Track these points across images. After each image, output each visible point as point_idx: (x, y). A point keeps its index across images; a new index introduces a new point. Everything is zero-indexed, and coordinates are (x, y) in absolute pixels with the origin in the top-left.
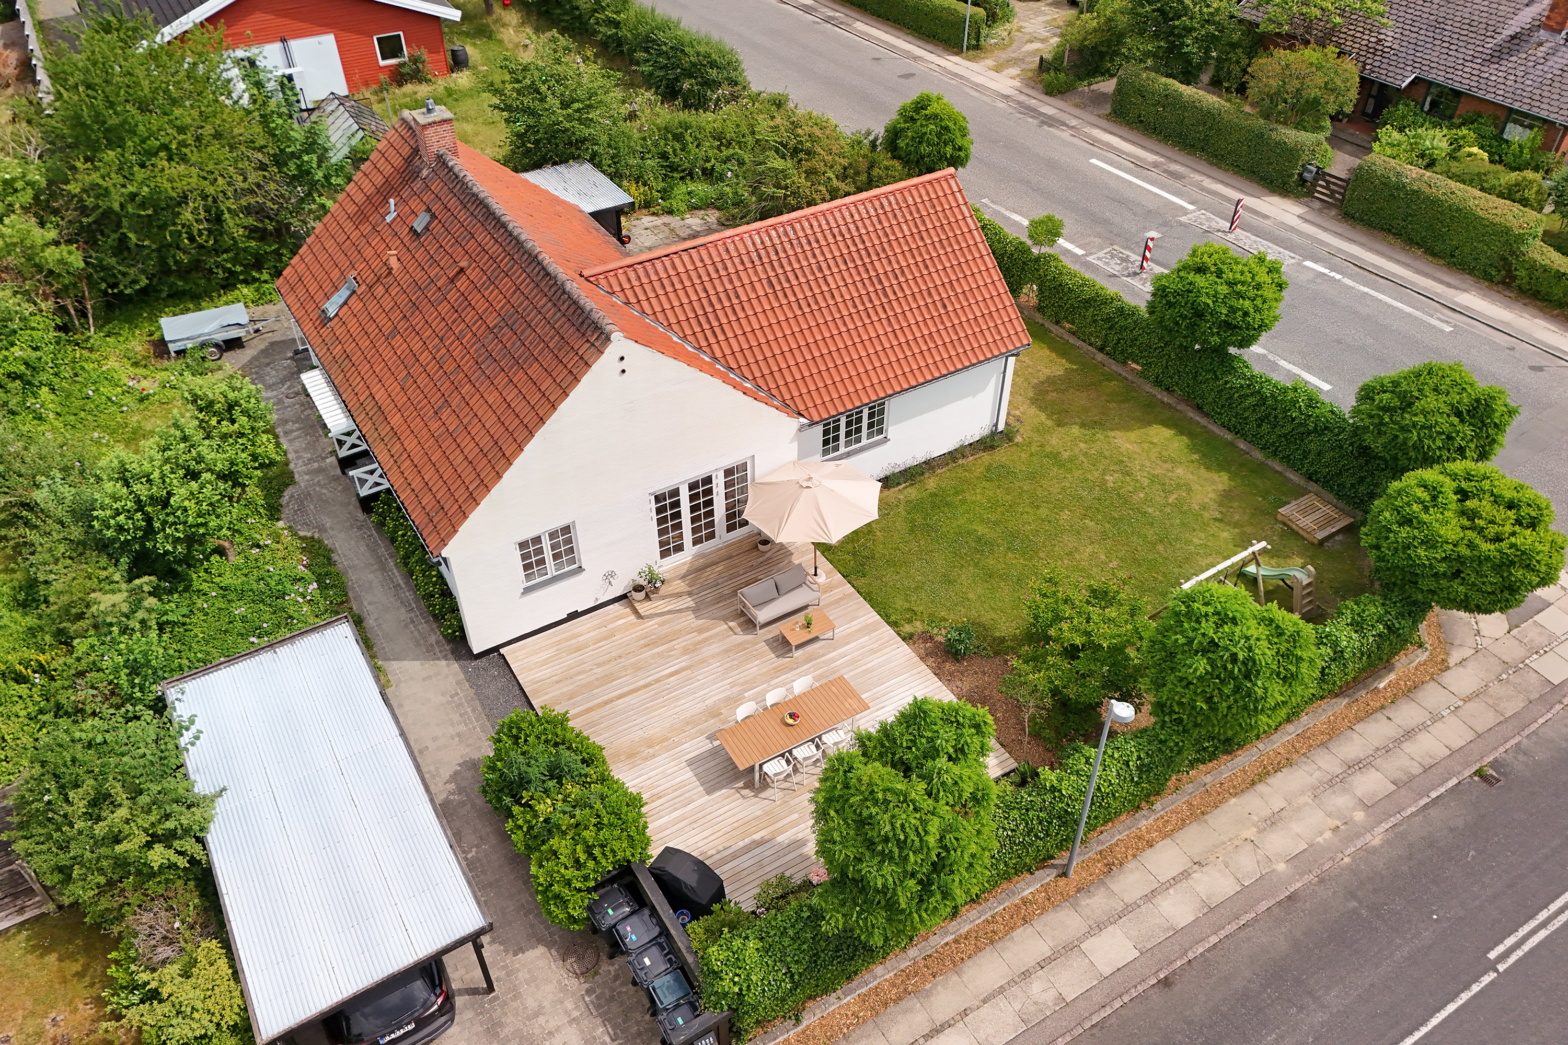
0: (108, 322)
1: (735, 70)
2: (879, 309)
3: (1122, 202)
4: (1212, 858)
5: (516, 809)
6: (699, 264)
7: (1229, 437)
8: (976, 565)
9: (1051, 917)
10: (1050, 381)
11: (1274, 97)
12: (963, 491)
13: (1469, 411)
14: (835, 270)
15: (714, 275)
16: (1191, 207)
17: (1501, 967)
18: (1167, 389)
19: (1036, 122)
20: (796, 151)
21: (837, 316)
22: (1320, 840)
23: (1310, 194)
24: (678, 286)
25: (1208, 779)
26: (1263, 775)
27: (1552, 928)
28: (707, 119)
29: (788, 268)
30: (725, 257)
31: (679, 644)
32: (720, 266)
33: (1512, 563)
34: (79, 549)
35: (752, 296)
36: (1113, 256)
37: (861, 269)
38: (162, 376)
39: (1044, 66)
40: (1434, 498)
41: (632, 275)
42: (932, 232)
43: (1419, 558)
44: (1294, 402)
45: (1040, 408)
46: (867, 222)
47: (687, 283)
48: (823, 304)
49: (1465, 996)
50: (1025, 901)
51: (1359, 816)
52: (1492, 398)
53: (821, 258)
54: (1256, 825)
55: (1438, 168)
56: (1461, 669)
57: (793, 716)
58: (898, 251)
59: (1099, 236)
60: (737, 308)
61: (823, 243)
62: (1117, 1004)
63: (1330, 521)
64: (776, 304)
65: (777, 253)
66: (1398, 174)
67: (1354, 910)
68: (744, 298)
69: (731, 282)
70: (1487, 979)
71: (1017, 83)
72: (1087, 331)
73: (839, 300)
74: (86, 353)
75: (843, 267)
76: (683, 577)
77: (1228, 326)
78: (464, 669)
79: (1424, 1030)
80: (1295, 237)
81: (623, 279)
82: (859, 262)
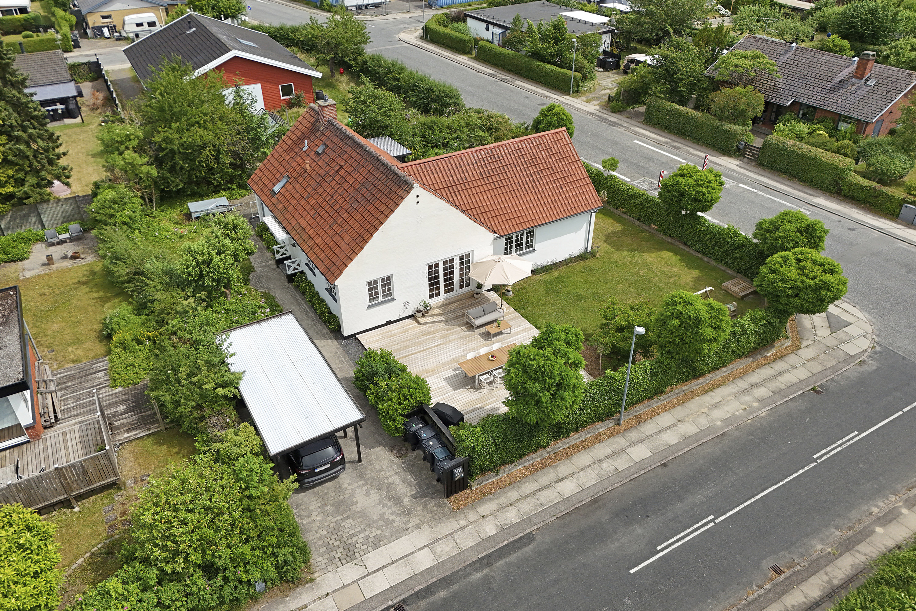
0: (161, 205)
1: (458, 98)
2: (531, 188)
3: (650, 159)
4: (687, 419)
5: (371, 386)
6: (449, 165)
7: (700, 255)
8: (578, 306)
9: (612, 440)
10: (613, 233)
11: (723, 109)
12: (571, 277)
13: (805, 231)
14: (511, 170)
15: (456, 170)
16: (684, 161)
17: (819, 461)
18: (670, 236)
19: (607, 124)
20: (489, 129)
21: (512, 190)
22: (737, 413)
23: (743, 155)
24: (440, 174)
25: (686, 388)
26: (712, 389)
27: (843, 447)
28: (445, 120)
29: (489, 168)
30: (461, 162)
31: (438, 334)
32: (458, 166)
33: (821, 288)
34: (167, 286)
35: (473, 179)
36: (644, 182)
37: (523, 170)
38: (189, 227)
39: (611, 99)
40: (785, 262)
41: (419, 168)
42: (556, 155)
43: (779, 287)
44: (728, 234)
45: (608, 244)
46: (525, 150)
47: (444, 173)
48: (505, 184)
49: (801, 471)
50: (600, 434)
51: (756, 404)
52: (815, 224)
53: (504, 164)
54: (707, 407)
55: (804, 141)
56: (807, 349)
57: (492, 357)
58: (540, 162)
59: (638, 173)
60: (466, 184)
61: (505, 158)
62: (642, 472)
63: (746, 289)
64: (484, 183)
65: (484, 161)
66: (784, 143)
67: (752, 440)
68: (469, 180)
69: (463, 173)
70: (812, 465)
71: (597, 108)
72: (631, 211)
73: (513, 183)
74: (151, 219)
75: (514, 169)
76: (440, 307)
77: (695, 200)
78: (340, 344)
79: (782, 483)
80: (735, 174)
81: (415, 169)
82: (522, 167)
